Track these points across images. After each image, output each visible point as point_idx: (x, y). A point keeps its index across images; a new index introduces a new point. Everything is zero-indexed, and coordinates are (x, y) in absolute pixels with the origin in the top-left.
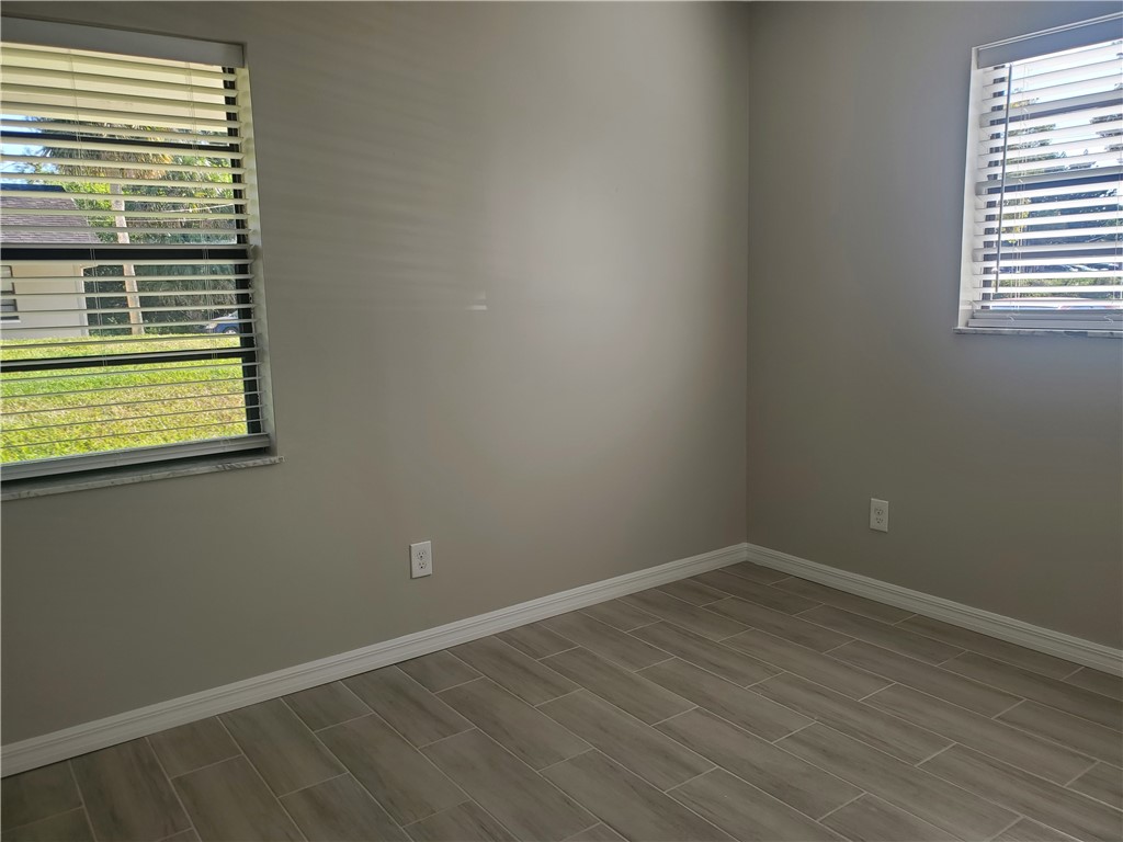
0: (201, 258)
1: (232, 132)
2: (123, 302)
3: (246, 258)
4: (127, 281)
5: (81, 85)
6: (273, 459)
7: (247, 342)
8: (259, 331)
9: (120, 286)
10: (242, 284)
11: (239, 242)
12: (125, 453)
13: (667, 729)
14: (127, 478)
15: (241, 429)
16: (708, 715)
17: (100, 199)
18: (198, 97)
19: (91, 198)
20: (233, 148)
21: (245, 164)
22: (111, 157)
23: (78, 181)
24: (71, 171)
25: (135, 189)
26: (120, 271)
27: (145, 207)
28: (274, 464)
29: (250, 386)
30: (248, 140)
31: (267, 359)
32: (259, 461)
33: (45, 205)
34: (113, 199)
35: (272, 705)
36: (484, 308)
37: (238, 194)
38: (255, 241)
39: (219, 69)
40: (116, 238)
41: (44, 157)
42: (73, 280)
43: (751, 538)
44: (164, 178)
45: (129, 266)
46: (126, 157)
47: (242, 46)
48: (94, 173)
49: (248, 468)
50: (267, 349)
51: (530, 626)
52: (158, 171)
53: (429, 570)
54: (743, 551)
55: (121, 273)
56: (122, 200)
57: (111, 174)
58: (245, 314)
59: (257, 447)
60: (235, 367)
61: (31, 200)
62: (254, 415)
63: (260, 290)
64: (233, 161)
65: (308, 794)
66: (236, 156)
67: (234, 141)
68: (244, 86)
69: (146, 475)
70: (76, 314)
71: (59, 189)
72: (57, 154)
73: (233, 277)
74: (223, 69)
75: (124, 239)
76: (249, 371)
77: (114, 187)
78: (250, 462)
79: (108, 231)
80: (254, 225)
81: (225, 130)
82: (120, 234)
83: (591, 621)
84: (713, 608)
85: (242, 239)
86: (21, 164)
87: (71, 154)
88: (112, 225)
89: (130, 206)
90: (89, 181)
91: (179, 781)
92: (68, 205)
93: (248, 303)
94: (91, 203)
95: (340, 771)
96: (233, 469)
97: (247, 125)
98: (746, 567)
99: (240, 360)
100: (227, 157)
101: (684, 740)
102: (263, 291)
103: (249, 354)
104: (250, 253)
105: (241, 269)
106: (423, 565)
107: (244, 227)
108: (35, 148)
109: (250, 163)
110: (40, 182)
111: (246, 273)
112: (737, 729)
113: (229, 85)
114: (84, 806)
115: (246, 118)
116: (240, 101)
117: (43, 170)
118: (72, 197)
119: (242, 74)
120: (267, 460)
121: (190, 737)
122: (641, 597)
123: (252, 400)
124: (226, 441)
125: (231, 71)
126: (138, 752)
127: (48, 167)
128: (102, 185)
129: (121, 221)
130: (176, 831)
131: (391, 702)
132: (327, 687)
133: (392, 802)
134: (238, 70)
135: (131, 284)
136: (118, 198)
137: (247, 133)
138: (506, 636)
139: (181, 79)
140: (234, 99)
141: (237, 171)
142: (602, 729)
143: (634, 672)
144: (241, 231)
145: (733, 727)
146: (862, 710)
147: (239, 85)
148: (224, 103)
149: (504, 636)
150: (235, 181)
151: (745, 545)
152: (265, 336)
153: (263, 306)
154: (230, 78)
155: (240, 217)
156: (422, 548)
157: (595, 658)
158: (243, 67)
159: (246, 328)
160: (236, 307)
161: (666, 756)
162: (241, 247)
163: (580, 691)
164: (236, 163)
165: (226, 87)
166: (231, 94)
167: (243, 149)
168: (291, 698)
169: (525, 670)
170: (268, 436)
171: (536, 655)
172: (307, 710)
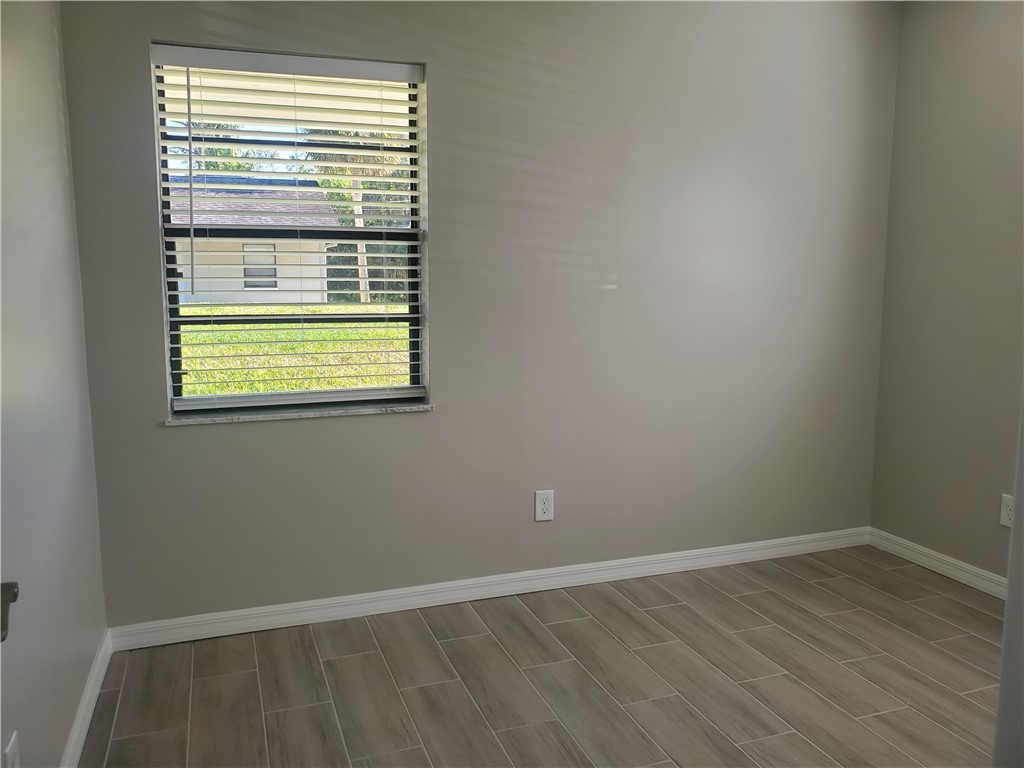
0: (381, 239)
1: (413, 136)
2: (355, 274)
3: (417, 240)
4: (359, 257)
6: (426, 407)
7: (414, 309)
8: (423, 301)
9: (354, 260)
10: (414, 262)
11: (412, 227)
12: (318, 393)
13: (752, 688)
14: (311, 413)
15: (406, 382)
16: (795, 681)
17: (345, 192)
18: (387, 108)
19: (338, 191)
20: (412, 149)
21: (420, 162)
22: (354, 159)
23: (330, 178)
24: (327, 170)
25: (371, 186)
26: (354, 248)
27: (378, 198)
28: (427, 411)
29: (414, 346)
30: (423, 142)
31: (427, 324)
32: (414, 408)
33: (303, 197)
34: (353, 192)
35: (410, 615)
36: (614, 287)
37: (414, 187)
38: (424, 226)
39: (406, 84)
40: (353, 221)
41: (306, 159)
42: (316, 255)
43: (875, 523)
44: (394, 175)
45: (361, 245)
46: (366, 160)
47: (423, 65)
48: (341, 171)
49: (405, 412)
50: (427, 316)
51: (642, 579)
52: (389, 170)
53: (550, 516)
54: (865, 534)
55: (355, 250)
56: (361, 193)
57: (355, 172)
58: (414, 286)
59: (415, 397)
60: (403, 331)
61: (292, 193)
62: (415, 369)
63: (425, 268)
64: (411, 159)
65: (423, 691)
66: (414, 155)
67: (413, 143)
68: (423, 98)
69: (325, 412)
70: (318, 282)
71: (314, 184)
72: (317, 157)
73: (406, 256)
74: (409, 85)
75: (359, 223)
76: (414, 334)
77: (355, 182)
78: (407, 408)
79: (349, 217)
80: (424, 213)
81: (406, 134)
82: (357, 220)
83: (700, 582)
84: (822, 584)
85: (415, 224)
86: (291, 165)
87: (325, 158)
88: (352, 212)
89: (366, 198)
90: (336, 178)
91: (328, 664)
92: (321, 197)
93: (416, 277)
94: (338, 194)
95: (453, 677)
96: (395, 413)
97: (423, 130)
98: (868, 550)
99: (407, 324)
100: (408, 156)
101: (767, 702)
102: (427, 268)
103: (415, 320)
104: (420, 237)
105: (413, 249)
106: (546, 509)
107: (416, 215)
108: (302, 153)
109: (424, 162)
110: (301, 178)
111: (417, 253)
112: (822, 700)
113: (413, 98)
114: (257, 669)
115: (423, 124)
116: (419, 111)
117: (306, 169)
118: (325, 191)
119: (423, 87)
120: (421, 407)
121: (342, 629)
122: (754, 567)
123: (415, 357)
124: (396, 389)
125: (415, 86)
126: (303, 637)
127: (309, 166)
128: (346, 181)
129: (358, 209)
130: (319, 701)
131: (507, 627)
132: (457, 606)
133: (490, 710)
134: (420, 85)
135: (362, 259)
136: (357, 191)
137: (423, 137)
138: (617, 585)
139: (375, 94)
140: (415, 108)
141: (414, 168)
142: (688, 677)
143: (731, 633)
144: (415, 218)
145: (818, 697)
146: (962, 703)
147: (419, 98)
148: (407, 112)
149: (615, 584)
150: (412, 177)
151: (868, 529)
152: (427, 305)
153: (427, 281)
154: (413, 92)
155: (415, 206)
156: (545, 495)
157: (697, 615)
158: (423, 82)
159: (414, 298)
160: (406, 280)
161: (746, 712)
162: (414, 231)
163: (675, 643)
164: (413, 162)
165: (410, 99)
166: (413, 104)
167: (419, 149)
168: (425, 611)
169: (630, 617)
170: (424, 387)
171: (642, 605)
172: (437, 623)
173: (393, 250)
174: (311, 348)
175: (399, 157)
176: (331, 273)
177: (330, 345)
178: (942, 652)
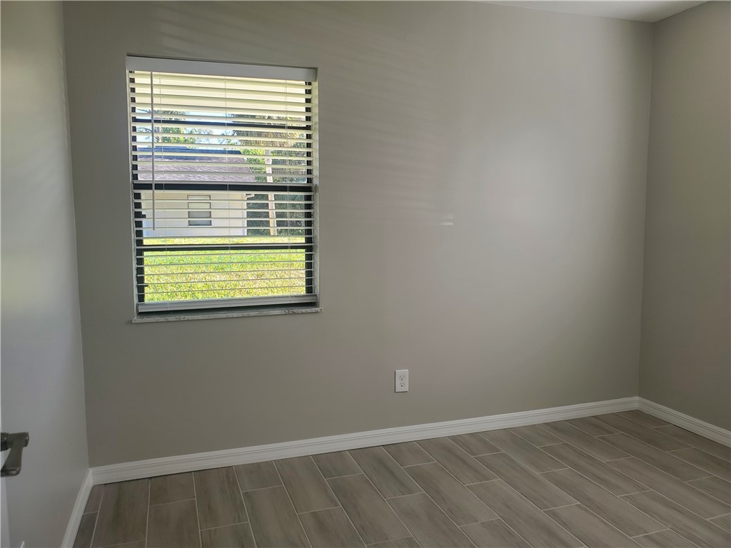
0: (286, 191)
1: (308, 119)
2: (267, 215)
3: (311, 191)
4: (270, 203)
5: (229, 95)
6: (317, 309)
7: (309, 240)
8: (315, 234)
9: (266, 206)
10: (309, 207)
11: (308, 182)
12: (240, 299)
13: (554, 515)
14: (235, 314)
15: (303, 291)
16: (586, 510)
17: (260, 158)
18: (290, 99)
19: (255, 157)
20: (308, 128)
21: (313, 137)
22: (267, 135)
23: (249, 148)
24: (247, 143)
25: (279, 153)
26: (266, 197)
27: (283, 162)
28: (317, 312)
29: (309, 266)
30: (316, 123)
31: (318, 251)
32: (309, 310)
33: (231, 161)
34: (266, 158)
35: (305, 459)
37: (309, 154)
38: (316, 182)
39: (304, 83)
40: (265, 178)
41: (233, 135)
42: (241, 202)
43: (642, 394)
44: (294, 146)
45: (271, 195)
46: (276, 135)
47: (316, 69)
48: (257, 143)
49: (302, 313)
50: (318, 244)
51: (472, 435)
52: (292, 142)
53: (406, 388)
54: (634, 402)
55: (267, 199)
56: (271, 159)
57: (267, 144)
59: (309, 302)
60: (301, 255)
61: (223, 158)
62: (309, 282)
63: (317, 211)
64: (307, 135)
65: (315, 515)
66: (309, 132)
67: (309, 124)
68: (315, 92)
69: (246, 313)
70: (240, 221)
71: (239, 153)
72: (240, 133)
73: (304, 202)
74: (306, 83)
75: (270, 180)
76: (309, 257)
77: (267, 151)
78: (304, 310)
79: (264, 176)
80: (316, 173)
81: (303, 117)
82: (268, 177)
83: (516, 437)
84: (604, 439)
85: (310, 180)
86: (222, 139)
87: (247, 134)
88: (265, 172)
89: (275, 162)
90: (253, 148)
91: (246, 494)
92: (242, 162)
93: (311, 217)
94: (255, 160)
95: (337, 505)
96: (294, 313)
97: (316, 114)
98: (636, 414)
99: (303, 250)
100: (305, 133)
101: (564, 524)
102: (318, 211)
103: (309, 248)
104: (313, 189)
105: (308, 198)
106: (403, 384)
107: (311, 174)
108: (230, 130)
109: (316, 136)
110: (230, 148)
111: (311, 200)
112: (606, 524)
113: (308, 92)
114: (196, 499)
115: (315, 110)
116: (313, 101)
117: (232, 142)
118: (245, 158)
119: (315, 84)
120: (314, 309)
121: (258, 471)
122: (554, 426)
123: (309, 274)
124: (295, 296)
125: (310, 84)
126: (228, 475)
127: (235, 140)
128: (261, 150)
129: (269, 170)
130: (240, 522)
131: (374, 468)
132: (340, 453)
133: (363, 530)
134: (313, 83)
135: (272, 205)
136: (268, 157)
137: (315, 119)
138: (455, 438)
139: (282, 89)
140: (310, 99)
141: (309, 141)
142: (507, 506)
143: (537, 474)
144: (309, 176)
145: (603, 521)
146: (708, 526)
147: (313, 92)
148: (304, 102)
149: (454, 438)
150: (307, 147)
151: (637, 398)
152: (318, 237)
153: (318, 220)
154: (309, 88)
155: (309, 167)
156: (403, 373)
157: (512, 460)
158: (316, 81)
159: (309, 232)
160: (304, 220)
161: (550, 532)
162: (309, 185)
163: (497, 480)
164: (309, 137)
165: (306, 93)
166: (309, 96)
167: (313, 128)
168: (317, 457)
169: (464, 461)
170: (316, 295)
171: (473, 454)
172: (325, 465)
173: (294, 198)
174: (235, 268)
175: (298, 133)
176: (249, 215)
177: (249, 266)
178: (694, 489)
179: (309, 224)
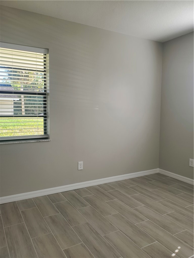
0: (36, 95)
1: (45, 68)
2: (21, 107)
3: (46, 95)
6: (49, 140)
7: (45, 114)
8: (48, 111)
9: (21, 104)
10: (45, 101)
13: (137, 210)
14: (17, 142)
15: (42, 133)
16: (147, 207)
18: (38, 60)
20: (45, 71)
21: (47, 75)
28: (49, 141)
29: (45, 123)
30: (48, 70)
31: (49, 118)
32: (46, 140)
35: (45, 197)
36: (98, 109)
37: (45, 81)
38: (48, 92)
39: (43, 54)
47: (48, 49)
49: (43, 142)
50: (49, 115)
51: (105, 184)
53: (82, 169)
54: (158, 170)
59: (45, 137)
62: (45, 130)
63: (48, 102)
65: (51, 217)
66: (45, 73)
67: (45, 70)
68: (48, 58)
69: (21, 142)
73: (43, 99)
74: (44, 54)
76: (45, 120)
78: (44, 140)
80: (48, 88)
81: (43, 68)
83: (120, 184)
84: (149, 183)
85: (45, 91)
91: (22, 212)
93: (46, 105)
95: (58, 213)
96: (40, 142)
97: (48, 66)
98: (158, 174)
99: (43, 118)
100: (43, 73)
101: (141, 213)
103: (45, 117)
104: (47, 94)
105: (45, 98)
106: (81, 167)
107: (46, 88)
109: (48, 74)
112: (154, 211)
113: (45, 58)
114: (1, 215)
116: (47, 61)
119: (48, 56)
120: (47, 140)
121: (25, 202)
122: (133, 180)
123: (45, 127)
124: (40, 135)
125: (45, 55)
126: (14, 205)
130: (21, 223)
131: (71, 198)
132: (57, 194)
133: (70, 221)
134: (47, 55)
137: (48, 68)
139: (35, 56)
140: (46, 61)
141: (45, 76)
142: (120, 208)
143: (129, 196)
144: (45, 89)
145: (153, 211)
146: (186, 209)
147: (47, 58)
148: (43, 61)
149: (99, 186)
150: (44, 78)
151: (158, 169)
152: (49, 113)
153: (49, 106)
154: (45, 56)
155: (45, 86)
156: (81, 163)
157: (120, 192)
158: (48, 54)
159: (45, 111)
160: (43, 106)
161: (136, 216)
162: (45, 93)
163: (116, 200)
164: (45, 74)
165: (44, 58)
166: (45, 59)
167: (47, 71)
168: (49, 196)
169: (103, 194)
170: (48, 135)
171: (106, 191)
172: (52, 198)
173: (40, 97)
175: (39, 73)
176: (15, 107)
178: (179, 197)
179: (45, 107)
